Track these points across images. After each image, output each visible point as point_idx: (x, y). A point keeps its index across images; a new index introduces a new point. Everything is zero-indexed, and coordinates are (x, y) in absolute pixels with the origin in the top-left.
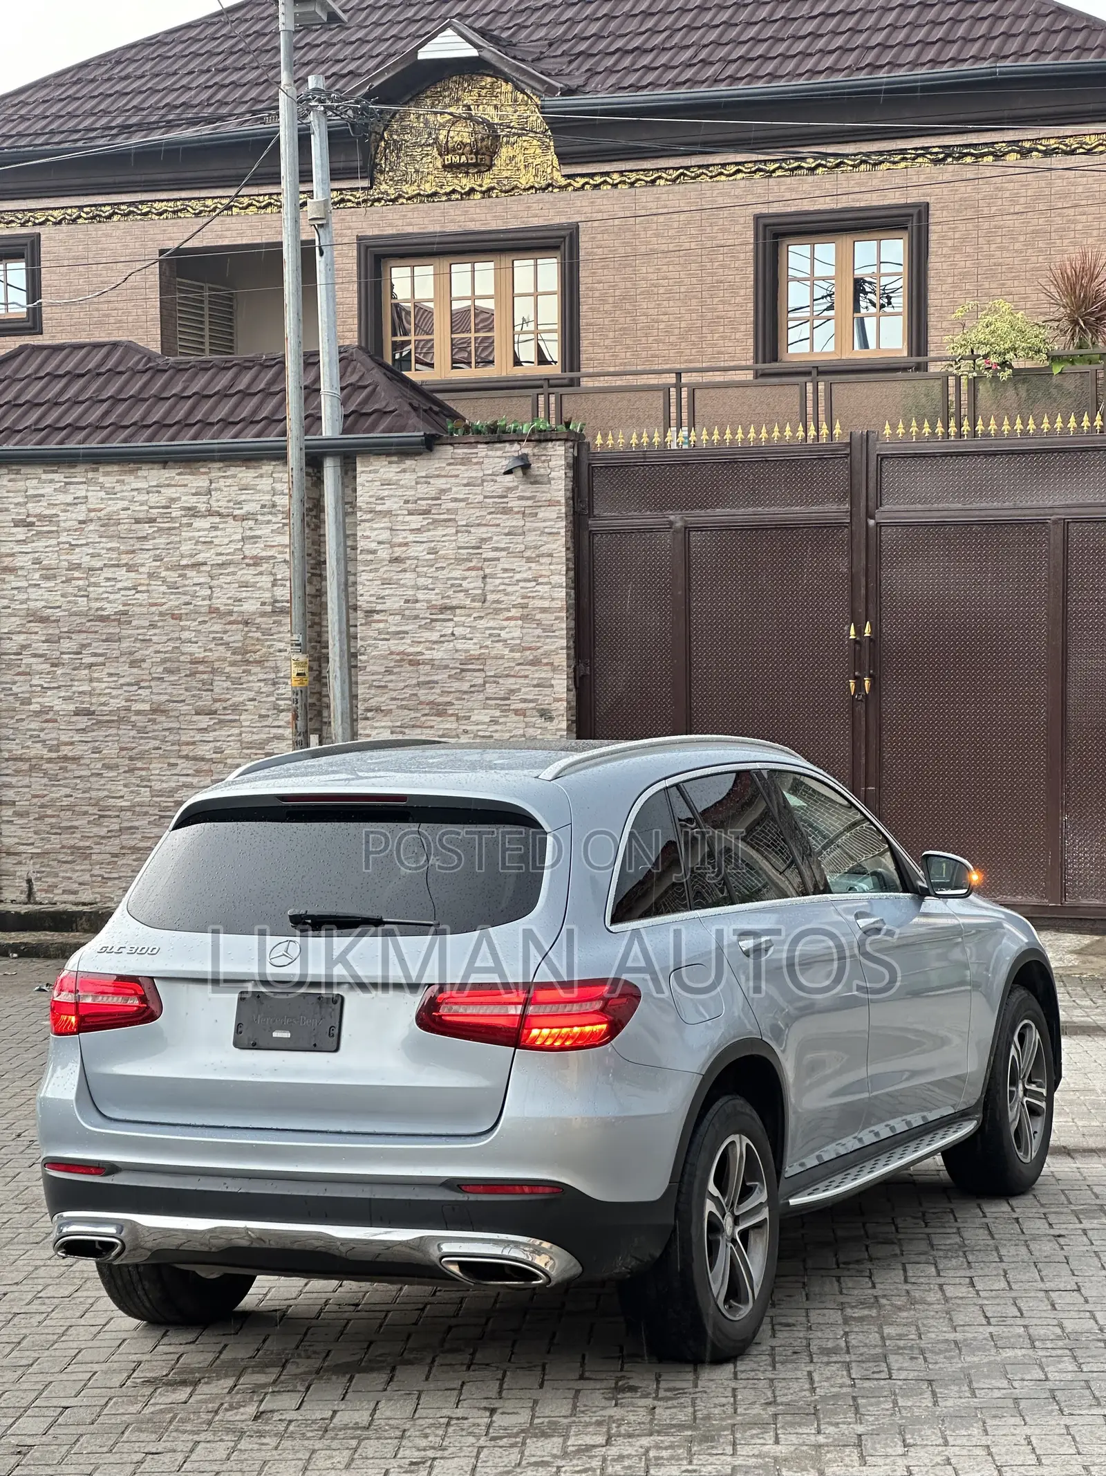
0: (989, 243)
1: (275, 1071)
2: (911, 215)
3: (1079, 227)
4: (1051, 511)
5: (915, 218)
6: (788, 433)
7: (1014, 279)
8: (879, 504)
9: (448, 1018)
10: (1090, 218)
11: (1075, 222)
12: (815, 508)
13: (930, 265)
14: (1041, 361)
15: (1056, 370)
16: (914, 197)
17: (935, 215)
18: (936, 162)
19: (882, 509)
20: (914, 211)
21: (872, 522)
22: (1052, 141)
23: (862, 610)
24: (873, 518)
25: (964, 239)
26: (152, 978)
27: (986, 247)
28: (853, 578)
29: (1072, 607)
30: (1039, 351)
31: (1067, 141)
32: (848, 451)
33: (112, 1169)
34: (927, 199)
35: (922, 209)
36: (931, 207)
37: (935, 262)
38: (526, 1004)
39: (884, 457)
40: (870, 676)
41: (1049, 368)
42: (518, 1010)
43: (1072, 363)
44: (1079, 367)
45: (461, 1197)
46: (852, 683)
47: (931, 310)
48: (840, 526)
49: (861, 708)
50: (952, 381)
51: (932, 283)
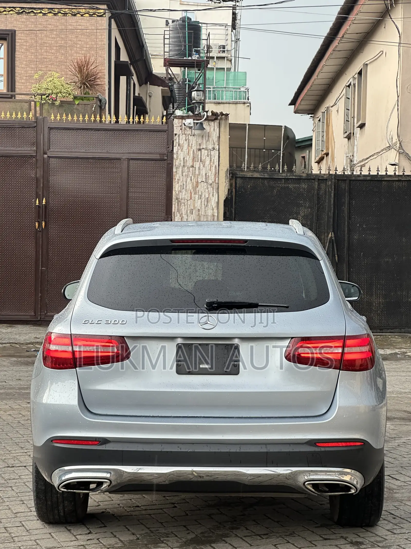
0: (41, 49)
1: (204, 386)
2: (8, 34)
3: (78, 46)
4: (122, 155)
5: (10, 35)
6: (8, 115)
7: (51, 65)
8: (49, 148)
9: (302, 355)
10: (83, 43)
11: (76, 44)
12: (20, 149)
13: (16, 56)
14: (70, 98)
15: (77, 102)
16: (9, 27)
17: (19, 36)
18: (18, 13)
19: (50, 150)
20: (10, 33)
21: (46, 156)
22: (67, 10)
23: (41, 193)
24: (46, 154)
25: (31, 46)
26: (123, 337)
27: (40, 51)
28: (37, 179)
29: (130, 195)
30: (70, 94)
31: (73, 10)
32: (35, 125)
33: (105, 441)
34: (15, 29)
35: (13, 32)
36: (17, 32)
37: (18, 55)
38: (343, 347)
39: (51, 129)
40: (45, 221)
41: (74, 101)
42: (340, 350)
43: (82, 100)
44: (85, 102)
45: (317, 449)
46: (37, 224)
47: (17, 74)
48: (32, 157)
49: (40, 235)
50: (33, 103)
51: (17, 63)
